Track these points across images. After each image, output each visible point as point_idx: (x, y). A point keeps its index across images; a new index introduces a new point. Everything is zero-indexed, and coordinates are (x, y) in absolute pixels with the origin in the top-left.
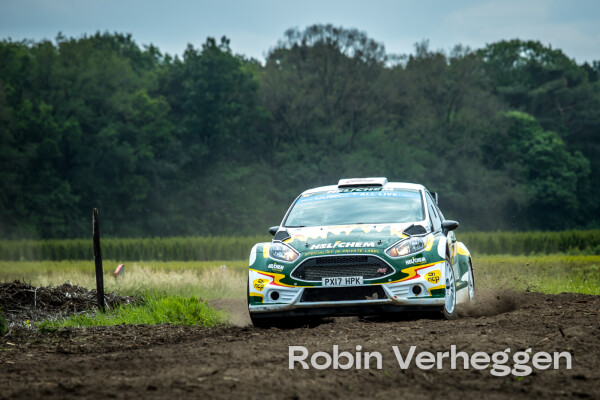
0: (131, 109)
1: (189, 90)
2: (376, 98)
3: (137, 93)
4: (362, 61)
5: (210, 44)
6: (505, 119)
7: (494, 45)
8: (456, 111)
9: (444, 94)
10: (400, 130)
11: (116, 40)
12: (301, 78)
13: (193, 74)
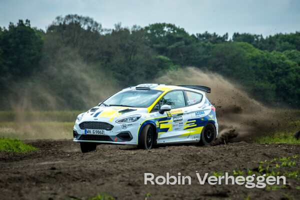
1: (11, 44)
2: (97, 49)
4: (91, 31)
5: (21, 23)
8: (134, 55)
9: (128, 47)
10: (108, 63)
12: (63, 39)
13: (13, 36)
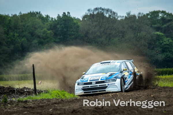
0: (42, 35)
1: (59, 28)
2: (115, 29)
3: (44, 29)
4: (111, 18)
5: (64, 14)
6: (155, 35)
7: (152, 12)
8: (140, 32)
9: (136, 28)
10: (123, 39)
11: (36, 13)
12: (93, 24)
13: (60, 23)
